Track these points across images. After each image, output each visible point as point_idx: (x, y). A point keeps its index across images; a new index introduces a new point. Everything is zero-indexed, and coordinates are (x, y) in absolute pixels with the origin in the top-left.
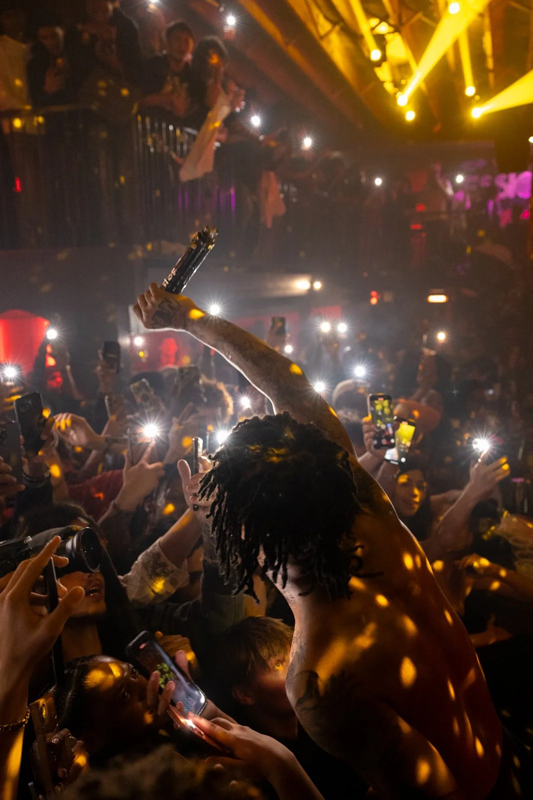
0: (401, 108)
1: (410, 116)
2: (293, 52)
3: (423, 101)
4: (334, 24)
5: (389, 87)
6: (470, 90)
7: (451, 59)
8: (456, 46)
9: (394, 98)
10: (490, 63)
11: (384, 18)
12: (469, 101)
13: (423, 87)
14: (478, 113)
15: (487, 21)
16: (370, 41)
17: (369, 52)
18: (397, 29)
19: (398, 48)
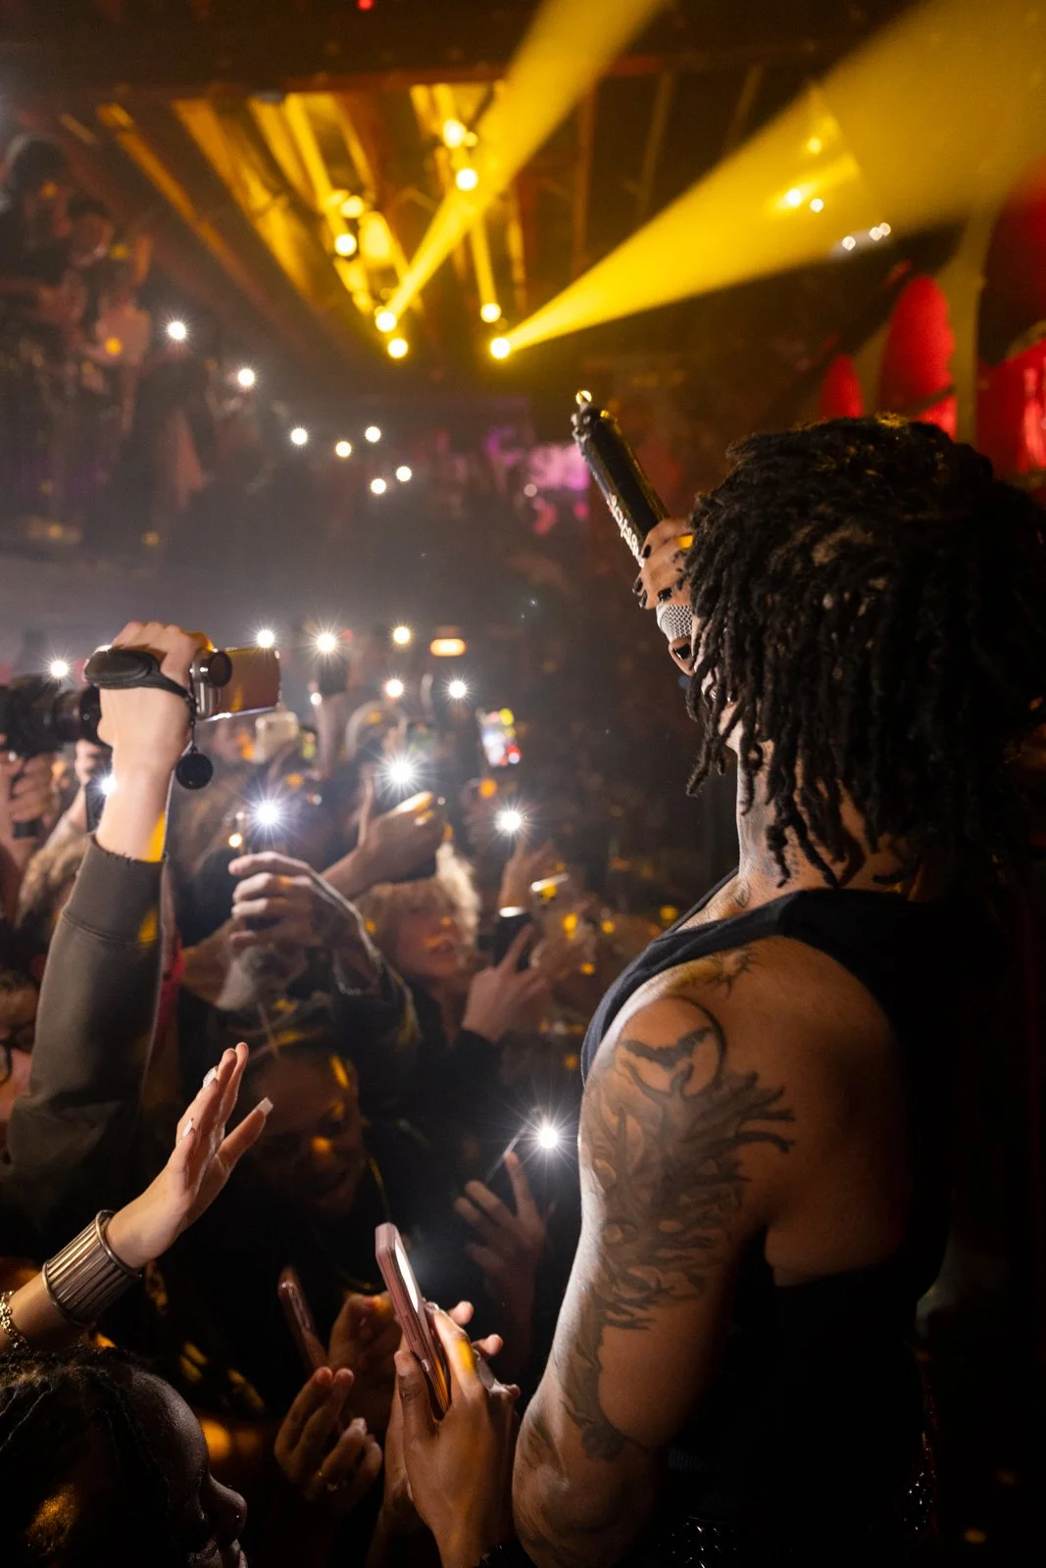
0: (381, 334)
1: (398, 348)
2: (208, 235)
3: (415, 326)
4: (275, 193)
5: (362, 301)
6: (490, 312)
7: (459, 260)
8: (467, 242)
9: (372, 318)
10: (518, 273)
11: (357, 190)
12: (489, 330)
13: (418, 304)
14: (501, 349)
15: (513, 208)
16: (335, 224)
17: (333, 239)
18: (379, 207)
19: (379, 240)
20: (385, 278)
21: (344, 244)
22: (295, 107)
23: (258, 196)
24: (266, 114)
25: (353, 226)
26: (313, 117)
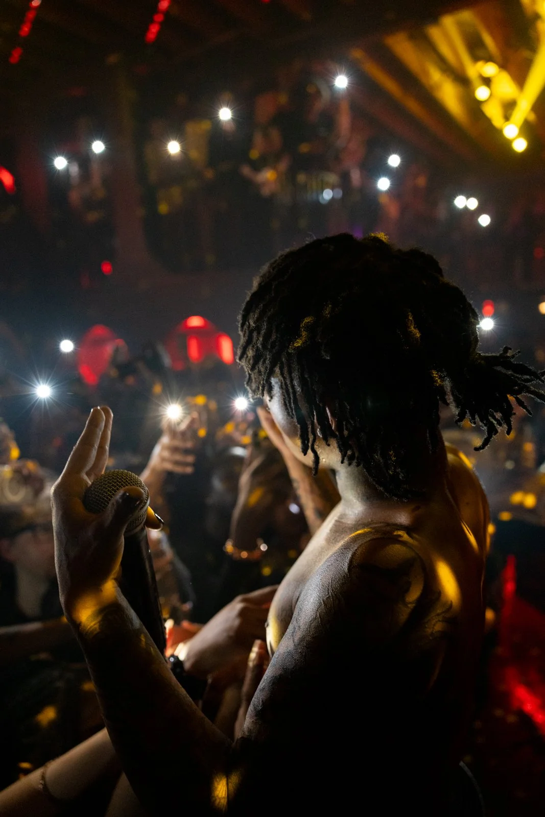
1: (520, 145)
4: (444, 72)
11: (489, 59)
20: (509, 107)
21: (481, 93)
22: (449, 22)
23: (435, 76)
24: (435, 33)
25: (487, 81)
26: (461, 25)
